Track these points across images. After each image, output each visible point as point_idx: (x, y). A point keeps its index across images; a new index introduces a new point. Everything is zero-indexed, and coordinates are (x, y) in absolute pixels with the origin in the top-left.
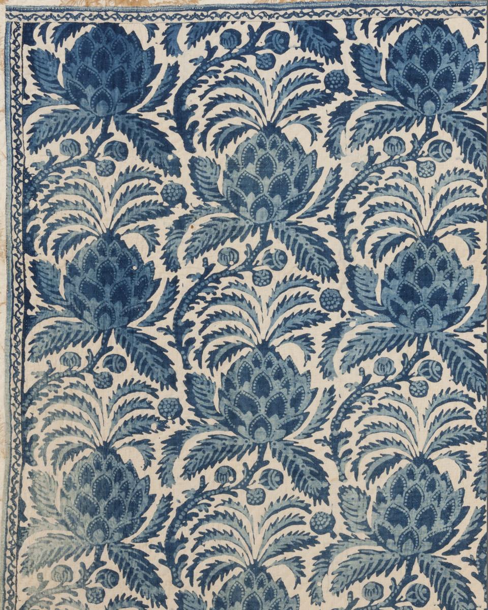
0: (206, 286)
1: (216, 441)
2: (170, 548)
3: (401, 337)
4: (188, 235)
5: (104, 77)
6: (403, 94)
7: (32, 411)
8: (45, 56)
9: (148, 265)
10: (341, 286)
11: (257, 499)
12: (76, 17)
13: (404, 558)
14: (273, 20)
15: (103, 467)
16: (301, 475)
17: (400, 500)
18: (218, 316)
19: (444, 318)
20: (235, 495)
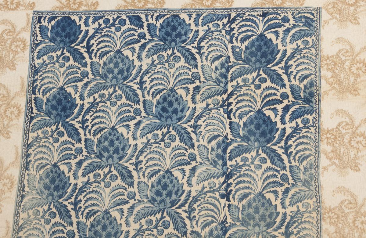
0: (94, 106)
1: (94, 163)
2: (75, 204)
3: (162, 125)
4: (88, 88)
5: (64, 34)
6: (164, 40)
7: (30, 151)
8: (45, 27)
9: (74, 99)
10: (141, 107)
11: (108, 186)
12: (56, 14)
13: (161, 210)
14: (121, 15)
15: (54, 172)
16: (124, 176)
17: (160, 187)
18: (97, 117)
19: (177, 119)
20: (100, 184)
